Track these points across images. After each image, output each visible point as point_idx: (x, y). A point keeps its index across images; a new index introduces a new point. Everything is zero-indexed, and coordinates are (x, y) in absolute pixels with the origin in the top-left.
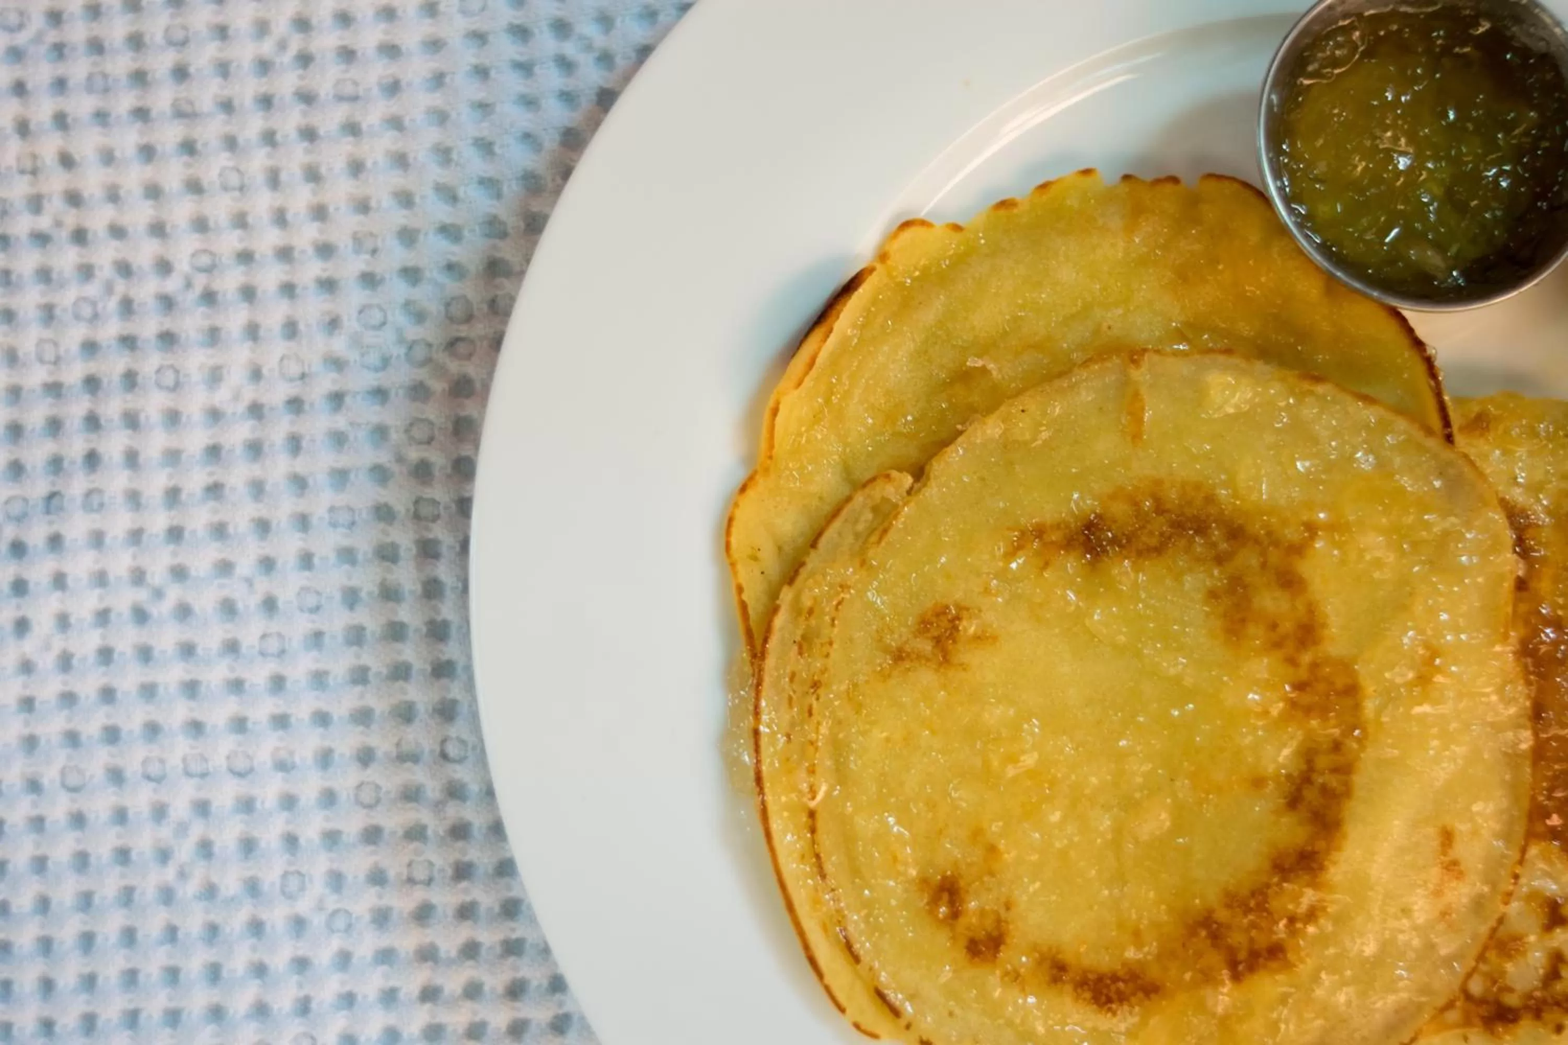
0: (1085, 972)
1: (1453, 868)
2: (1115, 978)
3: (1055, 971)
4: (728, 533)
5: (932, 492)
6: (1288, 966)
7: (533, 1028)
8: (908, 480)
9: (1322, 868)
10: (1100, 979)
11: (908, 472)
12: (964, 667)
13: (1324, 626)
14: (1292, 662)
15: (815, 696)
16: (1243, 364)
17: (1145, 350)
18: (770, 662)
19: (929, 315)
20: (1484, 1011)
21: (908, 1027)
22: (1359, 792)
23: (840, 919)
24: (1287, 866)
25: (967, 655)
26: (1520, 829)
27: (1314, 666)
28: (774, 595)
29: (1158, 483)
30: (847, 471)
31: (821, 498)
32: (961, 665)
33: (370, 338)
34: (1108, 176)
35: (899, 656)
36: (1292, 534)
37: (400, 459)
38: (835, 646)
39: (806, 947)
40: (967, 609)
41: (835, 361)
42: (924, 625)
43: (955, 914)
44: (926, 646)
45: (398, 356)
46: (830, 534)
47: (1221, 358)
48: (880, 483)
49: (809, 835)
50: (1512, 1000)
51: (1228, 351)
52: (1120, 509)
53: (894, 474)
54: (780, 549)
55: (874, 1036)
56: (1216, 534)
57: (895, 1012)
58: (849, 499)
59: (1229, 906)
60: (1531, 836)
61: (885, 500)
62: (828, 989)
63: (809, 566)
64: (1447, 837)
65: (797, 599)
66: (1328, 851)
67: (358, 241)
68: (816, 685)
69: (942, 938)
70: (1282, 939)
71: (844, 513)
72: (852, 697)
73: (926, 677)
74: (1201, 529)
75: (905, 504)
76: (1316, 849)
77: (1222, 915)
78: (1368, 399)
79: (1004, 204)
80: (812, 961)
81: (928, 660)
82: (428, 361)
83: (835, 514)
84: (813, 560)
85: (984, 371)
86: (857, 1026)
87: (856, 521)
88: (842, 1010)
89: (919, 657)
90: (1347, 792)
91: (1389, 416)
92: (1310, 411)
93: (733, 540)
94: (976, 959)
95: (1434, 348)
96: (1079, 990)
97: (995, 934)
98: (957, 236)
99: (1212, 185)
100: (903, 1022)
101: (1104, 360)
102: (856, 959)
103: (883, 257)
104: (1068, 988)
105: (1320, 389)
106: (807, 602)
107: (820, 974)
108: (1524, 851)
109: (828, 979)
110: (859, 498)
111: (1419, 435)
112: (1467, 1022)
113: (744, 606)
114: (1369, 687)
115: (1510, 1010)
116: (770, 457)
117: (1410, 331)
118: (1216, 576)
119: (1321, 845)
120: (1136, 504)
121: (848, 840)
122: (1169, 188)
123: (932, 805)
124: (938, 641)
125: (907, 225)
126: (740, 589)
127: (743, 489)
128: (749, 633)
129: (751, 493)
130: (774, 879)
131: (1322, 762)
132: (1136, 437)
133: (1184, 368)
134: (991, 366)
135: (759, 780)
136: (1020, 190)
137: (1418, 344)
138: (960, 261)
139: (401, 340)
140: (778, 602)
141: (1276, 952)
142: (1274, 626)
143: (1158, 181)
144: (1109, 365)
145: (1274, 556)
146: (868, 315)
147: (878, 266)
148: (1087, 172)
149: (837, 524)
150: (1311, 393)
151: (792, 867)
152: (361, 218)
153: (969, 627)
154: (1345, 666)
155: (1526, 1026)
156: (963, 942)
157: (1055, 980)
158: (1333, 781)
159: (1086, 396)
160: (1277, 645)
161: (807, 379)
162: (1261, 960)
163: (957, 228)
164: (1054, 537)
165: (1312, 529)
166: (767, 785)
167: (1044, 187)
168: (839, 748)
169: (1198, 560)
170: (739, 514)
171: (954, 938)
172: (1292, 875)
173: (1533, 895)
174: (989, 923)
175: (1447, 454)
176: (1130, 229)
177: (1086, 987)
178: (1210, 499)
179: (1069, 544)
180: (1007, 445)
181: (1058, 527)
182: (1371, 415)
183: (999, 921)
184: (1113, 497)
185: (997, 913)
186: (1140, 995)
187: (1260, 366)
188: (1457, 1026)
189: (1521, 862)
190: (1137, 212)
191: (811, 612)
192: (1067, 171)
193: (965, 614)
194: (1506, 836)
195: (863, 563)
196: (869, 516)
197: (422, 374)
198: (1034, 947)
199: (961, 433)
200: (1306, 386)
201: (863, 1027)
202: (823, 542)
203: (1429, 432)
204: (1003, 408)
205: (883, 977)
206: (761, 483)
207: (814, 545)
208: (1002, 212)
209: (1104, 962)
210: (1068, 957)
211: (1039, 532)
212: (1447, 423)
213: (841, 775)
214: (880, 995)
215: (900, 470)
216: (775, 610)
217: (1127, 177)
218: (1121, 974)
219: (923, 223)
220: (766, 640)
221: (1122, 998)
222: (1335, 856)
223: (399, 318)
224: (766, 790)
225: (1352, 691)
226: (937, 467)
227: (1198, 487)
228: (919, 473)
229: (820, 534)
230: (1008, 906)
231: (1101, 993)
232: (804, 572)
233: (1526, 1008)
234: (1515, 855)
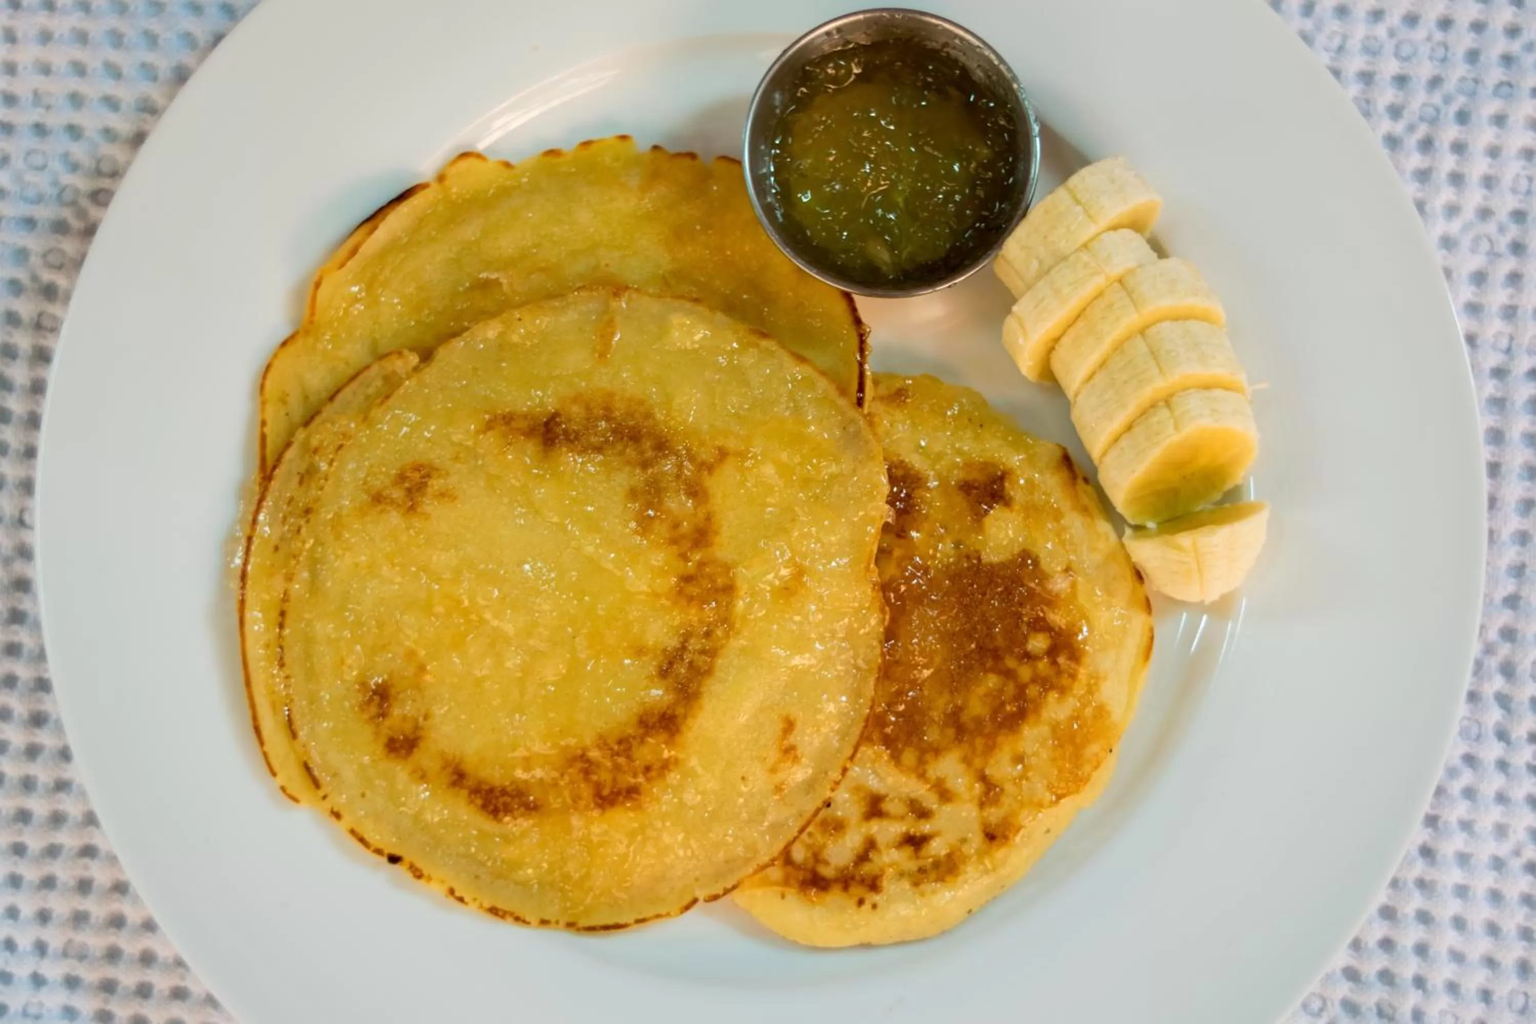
0: (480, 783)
1: (789, 752)
2: (504, 792)
3: (455, 777)
4: (264, 377)
5: (431, 373)
6: (639, 808)
7: (46, 753)
8: (414, 359)
9: (678, 731)
10: (491, 790)
11: (417, 353)
12: (427, 517)
13: (716, 533)
14: (684, 558)
15: (305, 519)
16: (707, 313)
17: (627, 288)
18: (274, 485)
19: (469, 231)
20: (801, 875)
21: (324, 797)
22: (718, 674)
23: (289, 701)
24: (650, 724)
25: (429, 505)
26: (856, 731)
27: (701, 564)
28: (291, 433)
29: (611, 395)
30: (374, 344)
31: (347, 363)
32: (423, 514)
33: (31, 177)
34: (642, 144)
35: (378, 499)
36: (706, 455)
37: (34, 278)
38: (330, 482)
39: (255, 718)
40: (437, 470)
41: (383, 254)
42: (402, 477)
43: (384, 715)
44: (397, 494)
45: (51, 195)
46: (347, 393)
47: (688, 305)
48: (394, 357)
49: (278, 630)
50: (827, 872)
51: (696, 301)
52: (576, 410)
53: (406, 352)
54: (306, 398)
55: (295, 800)
56: (647, 444)
57: (316, 784)
58: (367, 367)
59: (599, 747)
60: (865, 739)
61: (394, 373)
62: (265, 755)
63: (324, 414)
64: (789, 726)
65: (307, 439)
66: (685, 717)
67: (37, 97)
68: (308, 511)
69: (367, 731)
70: (640, 784)
71: (361, 378)
72: (337, 524)
73: (394, 518)
74: (635, 437)
75: (408, 378)
76: (677, 713)
77: (594, 754)
78: (801, 359)
79: (552, 153)
80: (257, 730)
81: (399, 506)
82: (73, 203)
83: (353, 378)
84: (328, 411)
85: (497, 283)
86: (283, 789)
87: (368, 386)
88: (274, 774)
89: (393, 502)
90: (709, 672)
91: (815, 375)
92: (749, 359)
93: (268, 384)
94: (393, 755)
95: (869, 328)
96: (473, 796)
97: (411, 737)
98: (506, 173)
99: (724, 165)
100: (321, 793)
101: (592, 290)
102: (294, 735)
103: (441, 178)
104: (464, 793)
105: (765, 343)
106: (314, 442)
107: (262, 743)
108: (856, 749)
109: (267, 748)
110: (375, 368)
111: (833, 393)
112: (786, 882)
113: (263, 438)
114: (743, 588)
115: (823, 879)
116: (311, 322)
117: (854, 310)
118: (638, 478)
119: (680, 711)
120: (588, 408)
121: (309, 640)
122: (687, 162)
123: (380, 625)
124: (409, 491)
125: (465, 155)
126: (264, 423)
127: (284, 344)
128: (263, 459)
129: (291, 349)
130: (240, 658)
131: (694, 644)
132: (602, 355)
133: (655, 307)
134: (504, 281)
135: (244, 576)
136: (568, 145)
137: (858, 322)
138: (504, 193)
139: (55, 183)
140: (293, 439)
141: (632, 792)
142: (676, 526)
143: (679, 155)
144: (595, 294)
145: (689, 469)
146: (420, 222)
147: (435, 186)
148: (623, 138)
149: (354, 385)
150: (757, 346)
151: (256, 651)
152: (42, 78)
153: (435, 484)
154: (727, 568)
155: (835, 896)
156: (384, 740)
157: (454, 784)
158: (701, 660)
159: (571, 316)
160: (674, 541)
161: (349, 263)
162: (621, 798)
163: (507, 165)
164: (523, 424)
165: (723, 454)
166: (249, 583)
167: (587, 144)
168: (314, 564)
169: (628, 463)
170: (276, 363)
171: (377, 734)
172: (654, 732)
173: (857, 789)
174: (408, 727)
175: (853, 413)
176: (644, 189)
177: (478, 795)
178: (649, 415)
179: (530, 433)
180: (502, 346)
181: (525, 416)
182: (799, 371)
183: (417, 728)
184: (575, 400)
185: (416, 720)
186: (522, 809)
187: (720, 317)
188: (776, 884)
189: (852, 758)
190: (654, 176)
191: (316, 451)
192: (609, 134)
193: (434, 474)
194: (843, 735)
195: (365, 419)
196: (379, 383)
197: (67, 214)
198: (442, 754)
199: (467, 329)
200: (753, 338)
201: (289, 791)
202: (340, 397)
203: (843, 392)
204: (505, 315)
205: (314, 753)
206: (299, 343)
207: (331, 398)
208: (550, 159)
209: (495, 776)
210: (469, 766)
211: (508, 419)
212: (861, 388)
213: (314, 585)
214: (307, 768)
215: (412, 349)
216: (288, 445)
217: (656, 148)
218: (509, 789)
219: (478, 156)
220: (275, 468)
221: (508, 810)
222: (690, 721)
223: (56, 165)
224: (247, 586)
225: (729, 589)
226: (442, 353)
227: (641, 403)
228: (427, 356)
229: (338, 391)
230: (426, 718)
231: (490, 802)
232: (318, 420)
233: (836, 880)
234: (848, 752)
